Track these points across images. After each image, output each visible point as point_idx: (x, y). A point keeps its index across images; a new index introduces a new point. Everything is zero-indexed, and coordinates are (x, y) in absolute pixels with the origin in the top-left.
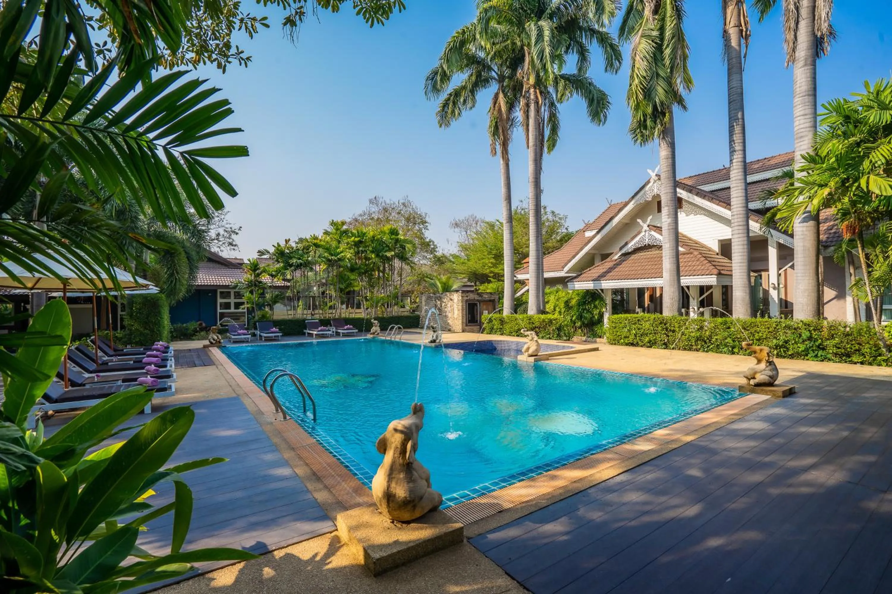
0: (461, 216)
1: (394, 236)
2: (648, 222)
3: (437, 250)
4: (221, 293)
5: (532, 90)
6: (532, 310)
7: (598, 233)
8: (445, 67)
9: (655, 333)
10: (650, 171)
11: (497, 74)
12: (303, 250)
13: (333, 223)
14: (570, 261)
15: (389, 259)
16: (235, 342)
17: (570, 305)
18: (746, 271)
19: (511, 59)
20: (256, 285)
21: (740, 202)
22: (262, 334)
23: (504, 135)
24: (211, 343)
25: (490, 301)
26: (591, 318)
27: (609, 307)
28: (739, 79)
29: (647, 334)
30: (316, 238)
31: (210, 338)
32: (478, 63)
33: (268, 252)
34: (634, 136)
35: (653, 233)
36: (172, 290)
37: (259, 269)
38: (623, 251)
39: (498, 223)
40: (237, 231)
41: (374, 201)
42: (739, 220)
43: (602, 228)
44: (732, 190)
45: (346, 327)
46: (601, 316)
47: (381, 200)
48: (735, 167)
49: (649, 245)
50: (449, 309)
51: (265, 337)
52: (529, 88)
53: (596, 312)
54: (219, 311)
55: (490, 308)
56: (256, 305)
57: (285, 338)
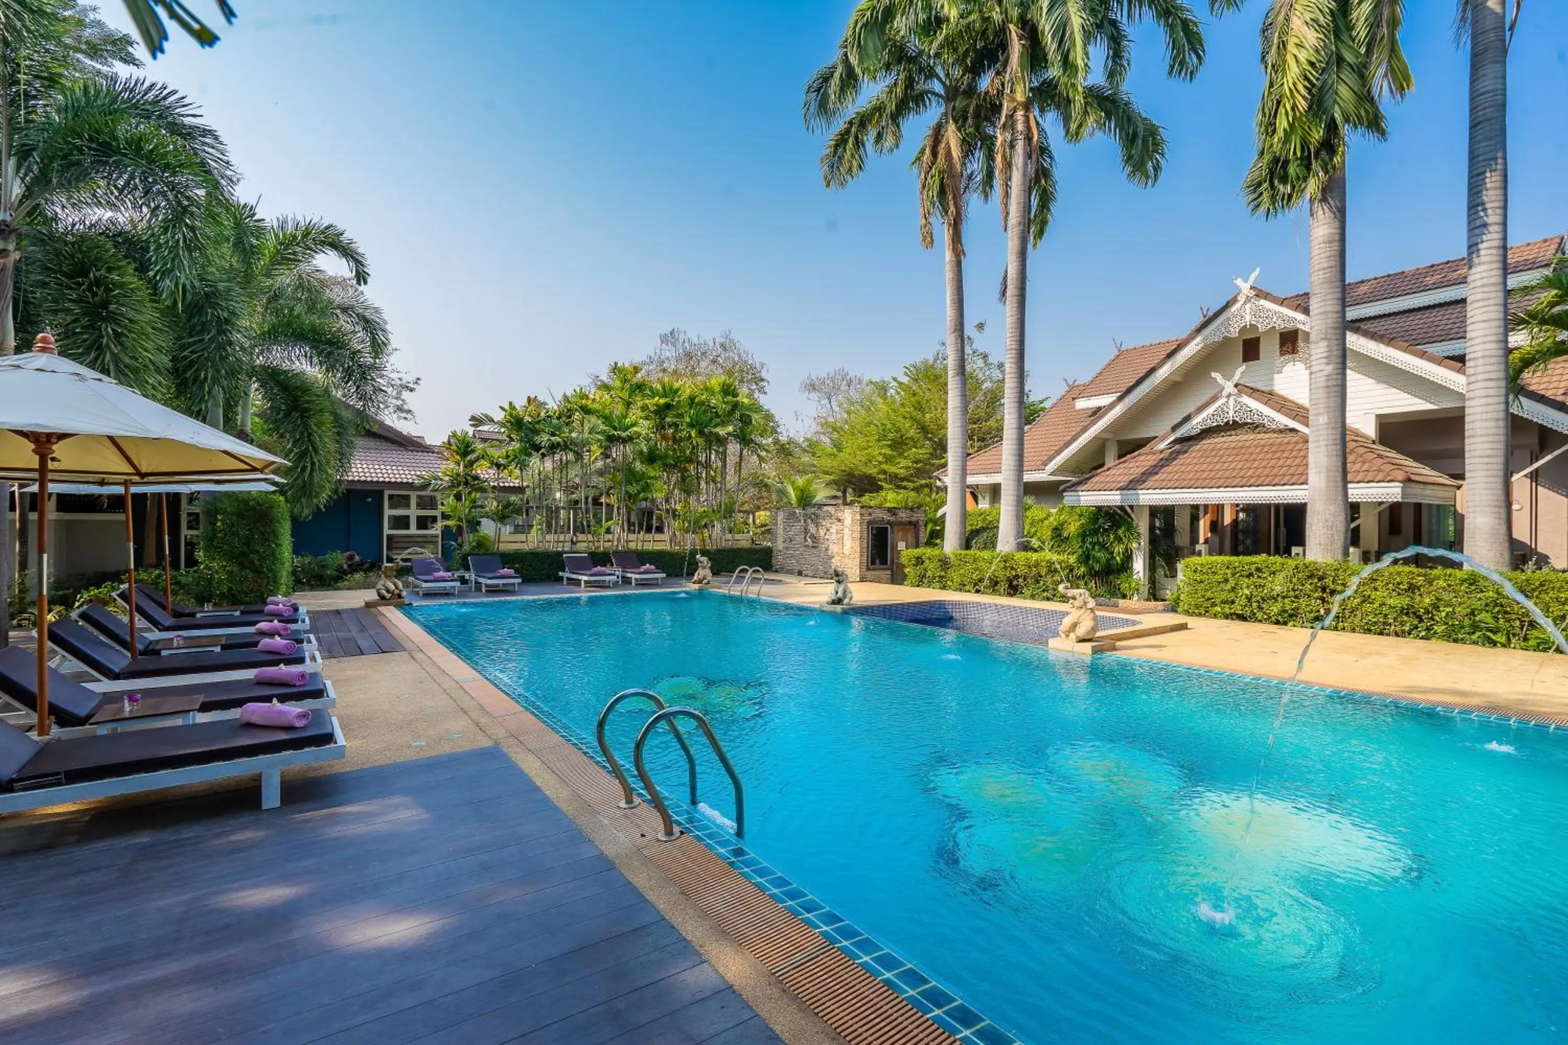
0: (820, 372)
1: (729, 398)
2: (1236, 378)
3: (779, 430)
4: (391, 497)
5: (1020, 114)
6: (1006, 542)
7: (1120, 399)
8: (854, 60)
9: (1296, 597)
10: (1239, 282)
11: (943, 83)
12: (559, 418)
13: (615, 369)
14: (1058, 452)
15: (722, 441)
16: (428, 595)
17: (1065, 534)
18: (1501, 473)
19: (975, 50)
20: (466, 483)
21: (1494, 331)
22: (481, 580)
23: (956, 204)
24: (382, 597)
25: (910, 523)
26: (1108, 560)
27: (1144, 541)
28: (1500, 74)
29: (1275, 598)
30: (584, 396)
31: (379, 586)
32: (911, 60)
33: (492, 420)
34: (1255, 196)
35: (1245, 399)
36: (304, 487)
37: (473, 451)
38: (1179, 433)
39: (894, 383)
40: (411, 385)
41: (669, 338)
42: (1488, 368)
43: (1129, 390)
44: (1469, 308)
45: (643, 569)
46: (1128, 557)
47: (682, 336)
48: (1483, 259)
49: (1235, 422)
50: (834, 537)
51: (487, 586)
52: (1015, 110)
53: (1119, 549)
54: (387, 531)
55: (911, 537)
56: (468, 521)
57: (525, 588)
